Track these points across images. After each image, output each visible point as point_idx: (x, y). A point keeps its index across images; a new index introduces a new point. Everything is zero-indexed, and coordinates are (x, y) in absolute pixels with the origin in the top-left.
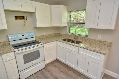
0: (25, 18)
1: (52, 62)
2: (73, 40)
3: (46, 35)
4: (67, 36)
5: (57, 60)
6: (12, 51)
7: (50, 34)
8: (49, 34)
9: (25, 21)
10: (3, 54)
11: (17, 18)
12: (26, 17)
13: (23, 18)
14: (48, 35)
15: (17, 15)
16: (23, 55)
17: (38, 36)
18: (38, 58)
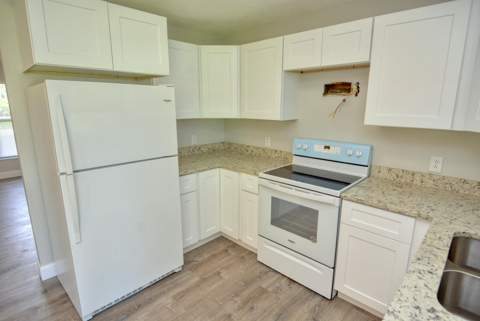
0: (354, 87)
9: (344, 100)
11: (329, 89)
12: (358, 84)
13: (346, 87)
15: (330, 82)
16: (273, 198)
17: (390, 170)
18: (308, 238)
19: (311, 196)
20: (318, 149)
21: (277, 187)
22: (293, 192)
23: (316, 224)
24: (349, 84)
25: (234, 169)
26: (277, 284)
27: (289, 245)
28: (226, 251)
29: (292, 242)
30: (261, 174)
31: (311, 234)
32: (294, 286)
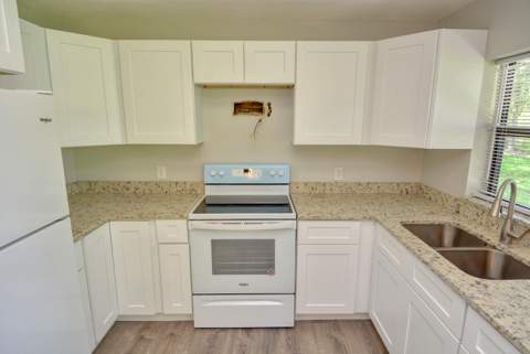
0: (266, 107)
1: (343, 321)
2: (486, 244)
3: (346, 184)
4: (461, 209)
5: (367, 326)
6: (182, 217)
7: (368, 183)
8: (364, 180)
9: (260, 121)
10: (160, 218)
11: (239, 108)
12: (269, 104)
13: (257, 108)
14: (360, 184)
15: (239, 100)
16: (213, 242)
17: (306, 184)
18: (265, 273)
19: (266, 226)
20: (237, 174)
21: (219, 226)
22: (243, 226)
23: (273, 254)
24: (261, 104)
25: (141, 218)
26: (237, 342)
27: (243, 289)
28: (142, 338)
29: (245, 285)
30: (192, 216)
31: (268, 267)
32: (254, 333)
